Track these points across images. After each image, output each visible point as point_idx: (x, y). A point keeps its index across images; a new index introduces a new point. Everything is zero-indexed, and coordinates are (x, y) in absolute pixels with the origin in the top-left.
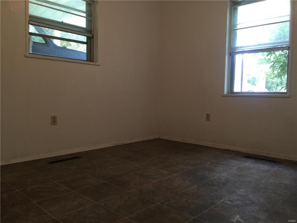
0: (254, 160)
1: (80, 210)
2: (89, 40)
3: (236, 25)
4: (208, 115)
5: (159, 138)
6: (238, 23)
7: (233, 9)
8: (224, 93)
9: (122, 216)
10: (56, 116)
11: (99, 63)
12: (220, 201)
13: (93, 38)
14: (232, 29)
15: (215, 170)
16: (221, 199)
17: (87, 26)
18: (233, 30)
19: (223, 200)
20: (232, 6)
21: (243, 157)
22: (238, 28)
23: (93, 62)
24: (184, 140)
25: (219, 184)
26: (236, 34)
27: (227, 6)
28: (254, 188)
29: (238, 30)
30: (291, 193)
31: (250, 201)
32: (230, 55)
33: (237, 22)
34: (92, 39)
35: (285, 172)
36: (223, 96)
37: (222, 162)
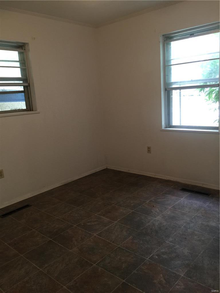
0: (190, 193)
1: (25, 281)
2: (25, 88)
3: (169, 61)
4: (149, 148)
5: (107, 168)
6: (172, 59)
7: (166, 45)
8: (162, 128)
9: (62, 285)
10: (2, 170)
11: (38, 110)
12: (149, 256)
13: (30, 86)
14: (166, 64)
15: (152, 212)
16: (150, 254)
17: (22, 75)
18: (167, 66)
19: (152, 255)
20: (165, 41)
21: (180, 190)
22: (172, 64)
23: (33, 111)
24: (129, 170)
25: (152, 232)
26: (170, 70)
27: (160, 42)
28: (183, 235)
29: (172, 66)
30: (214, 239)
31: (176, 253)
32: (166, 91)
33: (170, 58)
34: (28, 87)
35: (214, 208)
36: (161, 131)
37: (160, 200)
